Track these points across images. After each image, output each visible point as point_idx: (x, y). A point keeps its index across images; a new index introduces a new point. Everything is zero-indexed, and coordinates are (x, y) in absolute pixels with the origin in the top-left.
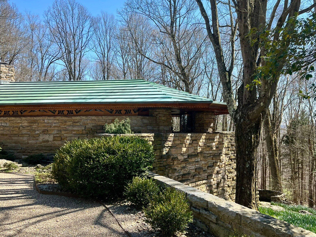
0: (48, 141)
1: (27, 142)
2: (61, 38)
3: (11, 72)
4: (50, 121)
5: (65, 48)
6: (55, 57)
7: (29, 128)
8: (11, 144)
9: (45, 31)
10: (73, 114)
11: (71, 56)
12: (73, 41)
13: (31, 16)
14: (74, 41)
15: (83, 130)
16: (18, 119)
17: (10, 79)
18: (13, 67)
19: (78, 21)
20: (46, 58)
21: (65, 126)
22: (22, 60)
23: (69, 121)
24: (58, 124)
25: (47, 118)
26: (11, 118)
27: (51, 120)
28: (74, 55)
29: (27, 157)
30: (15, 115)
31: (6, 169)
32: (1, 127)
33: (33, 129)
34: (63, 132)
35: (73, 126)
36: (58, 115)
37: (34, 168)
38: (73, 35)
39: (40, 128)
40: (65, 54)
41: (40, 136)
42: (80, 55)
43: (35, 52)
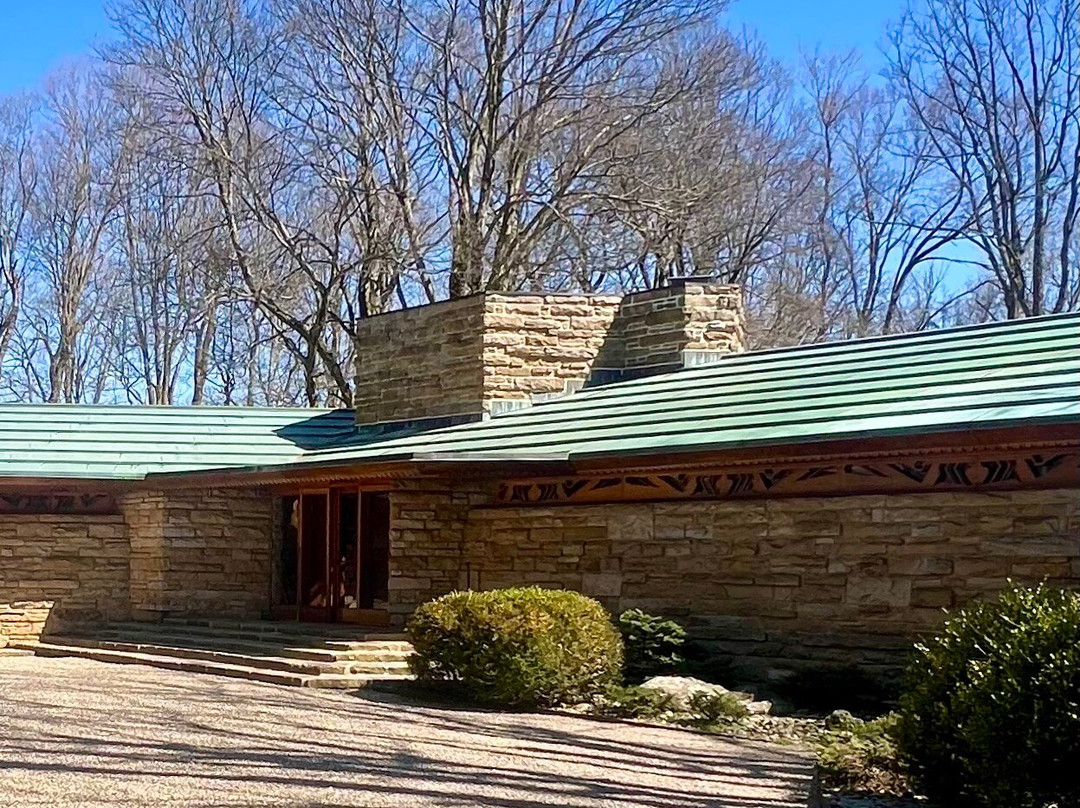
0: (886, 610)
1: (789, 608)
2: (966, 134)
3: (729, 312)
4: (899, 517)
5: (989, 179)
6: (939, 228)
7: (801, 549)
8: (722, 618)
9: (886, 118)
10: (1014, 482)
11: (1018, 212)
12: (1033, 133)
13: (823, 62)
14: (1038, 133)
15: (1070, 559)
16: (751, 508)
17: (725, 344)
18: (735, 289)
19: (1060, 31)
20: (892, 241)
21: (975, 539)
22: (782, 266)
23: (994, 516)
24: (936, 529)
25: (881, 504)
26: (726, 504)
27: (903, 511)
28: (1033, 205)
29: (787, 673)
30: (741, 491)
31: (698, 717)
32: (683, 546)
33: (820, 552)
34: (961, 569)
35: (1016, 539)
36: (942, 485)
37: (820, 727)
38: (1032, 105)
39: (848, 550)
40: (988, 206)
41: (848, 586)
42: (1069, 197)
43: (840, 221)
